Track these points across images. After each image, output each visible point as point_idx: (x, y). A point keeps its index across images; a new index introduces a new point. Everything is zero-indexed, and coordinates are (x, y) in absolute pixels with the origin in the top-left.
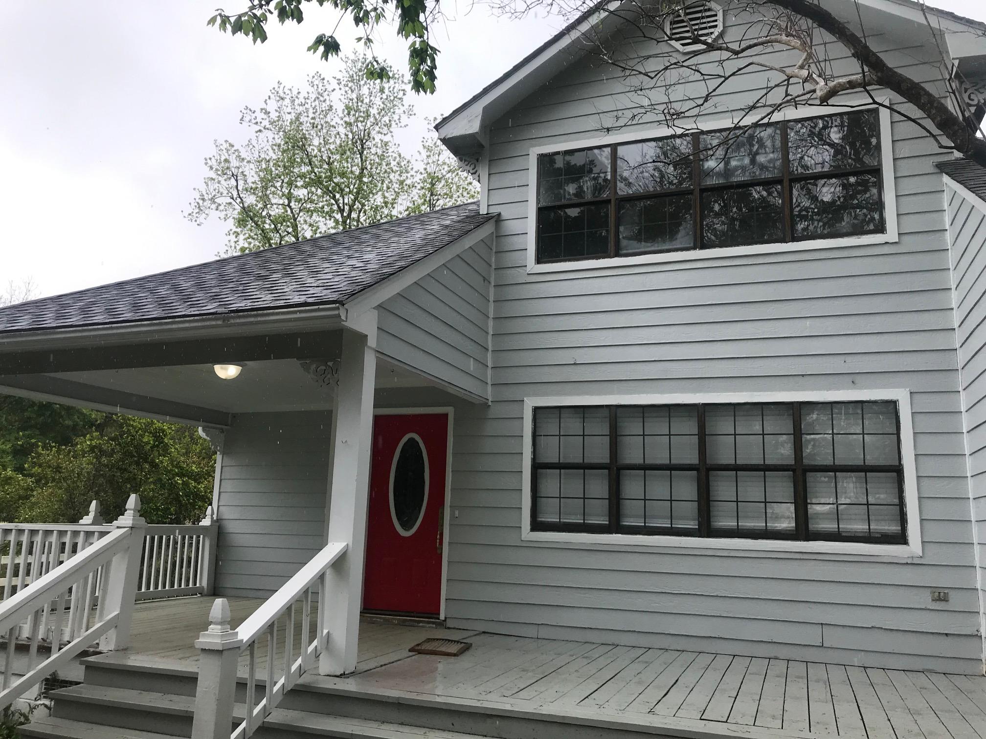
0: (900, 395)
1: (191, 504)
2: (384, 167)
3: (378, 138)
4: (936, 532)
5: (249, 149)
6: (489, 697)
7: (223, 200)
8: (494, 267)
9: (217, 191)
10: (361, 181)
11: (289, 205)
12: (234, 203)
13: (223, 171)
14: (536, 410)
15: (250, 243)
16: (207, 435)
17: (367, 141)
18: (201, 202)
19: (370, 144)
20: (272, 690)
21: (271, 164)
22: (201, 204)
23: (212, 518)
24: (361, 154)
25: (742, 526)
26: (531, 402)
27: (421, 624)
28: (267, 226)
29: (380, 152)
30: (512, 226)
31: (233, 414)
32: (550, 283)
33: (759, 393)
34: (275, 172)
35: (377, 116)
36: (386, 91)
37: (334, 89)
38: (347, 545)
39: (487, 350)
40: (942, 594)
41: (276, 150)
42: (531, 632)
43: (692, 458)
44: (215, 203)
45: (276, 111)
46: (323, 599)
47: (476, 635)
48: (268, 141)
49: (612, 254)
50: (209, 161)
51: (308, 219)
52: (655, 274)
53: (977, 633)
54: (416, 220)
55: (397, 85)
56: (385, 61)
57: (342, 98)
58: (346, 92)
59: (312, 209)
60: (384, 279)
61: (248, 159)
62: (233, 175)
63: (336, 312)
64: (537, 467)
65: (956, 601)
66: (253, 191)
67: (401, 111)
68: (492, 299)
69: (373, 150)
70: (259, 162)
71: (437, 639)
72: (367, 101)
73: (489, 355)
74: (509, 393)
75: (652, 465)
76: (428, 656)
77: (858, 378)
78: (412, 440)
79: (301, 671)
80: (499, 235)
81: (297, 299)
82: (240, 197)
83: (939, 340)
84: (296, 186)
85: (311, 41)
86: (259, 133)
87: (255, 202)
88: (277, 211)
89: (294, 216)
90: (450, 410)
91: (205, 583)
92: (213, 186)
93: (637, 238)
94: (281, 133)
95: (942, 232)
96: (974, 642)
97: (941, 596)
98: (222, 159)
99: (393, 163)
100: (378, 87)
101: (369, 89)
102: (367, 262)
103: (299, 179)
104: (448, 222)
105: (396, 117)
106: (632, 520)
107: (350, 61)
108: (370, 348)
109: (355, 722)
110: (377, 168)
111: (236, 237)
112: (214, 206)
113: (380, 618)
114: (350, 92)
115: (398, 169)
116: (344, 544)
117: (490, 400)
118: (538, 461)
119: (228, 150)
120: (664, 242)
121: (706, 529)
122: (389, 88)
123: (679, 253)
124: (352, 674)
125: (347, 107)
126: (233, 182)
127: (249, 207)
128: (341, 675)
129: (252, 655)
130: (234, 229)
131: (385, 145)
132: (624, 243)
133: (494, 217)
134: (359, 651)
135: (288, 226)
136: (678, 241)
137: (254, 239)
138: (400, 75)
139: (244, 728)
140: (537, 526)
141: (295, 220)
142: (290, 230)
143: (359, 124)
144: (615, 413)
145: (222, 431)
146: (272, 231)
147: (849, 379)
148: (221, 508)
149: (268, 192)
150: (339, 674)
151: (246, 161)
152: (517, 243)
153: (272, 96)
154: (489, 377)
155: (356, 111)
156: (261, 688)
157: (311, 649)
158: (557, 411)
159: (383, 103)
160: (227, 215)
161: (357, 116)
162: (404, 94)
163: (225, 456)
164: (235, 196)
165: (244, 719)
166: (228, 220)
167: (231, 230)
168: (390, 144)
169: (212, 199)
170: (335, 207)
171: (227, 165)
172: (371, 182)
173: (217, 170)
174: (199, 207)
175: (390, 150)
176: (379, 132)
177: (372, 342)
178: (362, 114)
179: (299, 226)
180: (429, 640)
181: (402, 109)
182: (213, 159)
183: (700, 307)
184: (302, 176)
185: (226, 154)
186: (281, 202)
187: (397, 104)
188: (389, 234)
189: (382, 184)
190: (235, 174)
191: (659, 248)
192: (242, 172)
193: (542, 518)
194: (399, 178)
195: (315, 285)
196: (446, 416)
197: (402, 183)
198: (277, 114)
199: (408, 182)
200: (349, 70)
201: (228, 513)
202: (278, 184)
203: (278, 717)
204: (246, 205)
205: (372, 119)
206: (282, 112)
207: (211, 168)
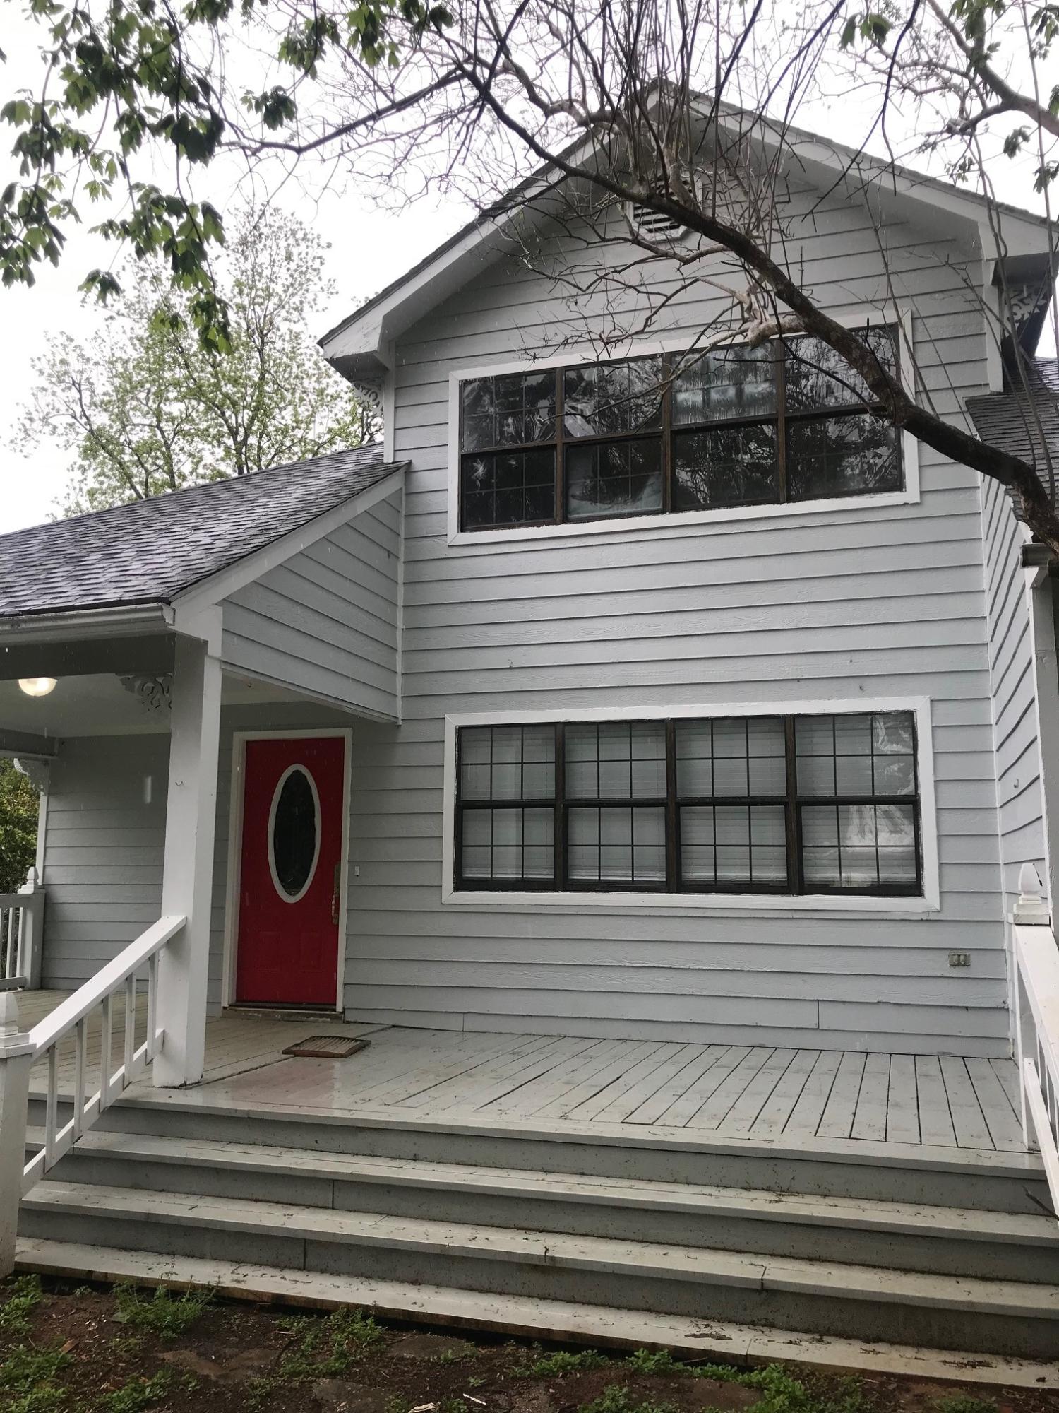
0: (917, 703)
1: (19, 862)
2: (295, 369)
3: (284, 327)
4: (957, 879)
5: (97, 344)
6: (368, 1106)
7: (62, 421)
8: (403, 535)
9: (51, 407)
10: (261, 393)
11: (158, 426)
12: (77, 424)
13: (58, 377)
14: (461, 730)
15: (102, 483)
16: (24, 769)
17: (269, 331)
18: (27, 423)
19: (274, 336)
20: (81, 1109)
21: (130, 366)
22: (28, 427)
23: (36, 883)
24: (260, 351)
25: (722, 877)
26: (453, 721)
27: (312, 1019)
28: (126, 458)
29: (288, 347)
30: (427, 480)
31: (60, 739)
32: (477, 559)
33: (742, 704)
34: (136, 378)
35: (283, 295)
36: (295, 257)
37: (219, 256)
38: (186, 918)
39: (396, 650)
40: (962, 958)
41: (138, 346)
42: (455, 1023)
43: (658, 789)
44: (48, 424)
45: (135, 288)
46: (154, 988)
47: (382, 1030)
48: (124, 332)
49: (558, 519)
50: (37, 362)
51: (187, 448)
52: (614, 546)
53: (1003, 1005)
54: (300, 469)
55: (310, 250)
56: (292, 215)
57: (232, 268)
58: (237, 260)
59: (193, 431)
60: (229, 564)
61: (96, 359)
62: (74, 383)
63: (158, 614)
64: (462, 806)
65: (979, 966)
66: (104, 406)
67: (318, 288)
68: (401, 580)
69: (279, 345)
70: (112, 363)
71: (325, 1037)
72: (267, 272)
73: (399, 656)
74: (426, 708)
75: (609, 800)
76: (306, 1059)
77: (867, 684)
78: (297, 773)
79: (125, 1083)
80: (410, 493)
81: (112, 594)
82: (85, 416)
83: (965, 634)
84: (167, 399)
85: (82, 279)
86: (110, 321)
87: (109, 423)
88: (141, 435)
89: (166, 442)
90: (347, 733)
91: (27, 973)
92: (45, 399)
93: (594, 496)
94: (144, 321)
95: (972, 491)
96: (999, 1016)
97: (961, 960)
98: (58, 360)
99: (308, 364)
100: (284, 254)
101: (271, 255)
102: (216, 537)
103: (171, 388)
104: (340, 474)
105: (310, 296)
106: (583, 872)
107: (242, 214)
108: (211, 657)
109: (194, 1143)
110: (285, 371)
111: (83, 473)
112: (47, 429)
113: (259, 1012)
114: (242, 260)
115: (316, 372)
116: (182, 917)
117: (401, 718)
118: (464, 798)
119: (65, 347)
120: (625, 502)
121: (676, 883)
122: (300, 254)
123: (644, 518)
124: (198, 1084)
125: (238, 284)
126: (74, 393)
127: (99, 429)
128: (181, 1086)
129: (52, 1063)
130: (80, 462)
131: (296, 337)
132: (574, 503)
133: (400, 468)
134: (206, 1055)
135: (157, 458)
136: (643, 501)
137: (107, 476)
138: (315, 236)
139: (44, 1157)
140: (462, 884)
141: (168, 447)
142: (160, 462)
143: (257, 307)
144: (562, 734)
145: (46, 763)
146: (134, 463)
147: (855, 684)
148: (48, 869)
149: (128, 407)
150: (178, 1084)
151: (92, 362)
152: (433, 502)
153: (128, 266)
154: (399, 687)
155: (251, 289)
156: (66, 1107)
157: (137, 1055)
158: (487, 731)
159: (292, 276)
160: (68, 441)
161: (253, 295)
162: (322, 263)
163: (51, 799)
164: (78, 413)
165: (43, 1146)
166: (70, 449)
167: (75, 463)
168: (302, 336)
169: (44, 418)
170: (225, 429)
171: (64, 368)
172: (276, 392)
173: (50, 375)
174: (25, 431)
175: (303, 345)
176: (286, 319)
177: (215, 649)
178: (260, 293)
179: (174, 456)
180: (314, 1038)
181: (320, 284)
182: (43, 359)
183: (670, 591)
184: (177, 384)
185: (63, 353)
186: (147, 422)
187: (311, 277)
188: (258, 492)
189: (293, 394)
190: (77, 381)
191: (619, 511)
192: (88, 379)
193: (469, 874)
194: (317, 386)
195: (140, 572)
196: (342, 740)
197: (321, 392)
198: (136, 293)
199: (330, 391)
200: (241, 227)
201: (57, 876)
202: (142, 396)
203: (90, 1141)
204: (95, 427)
205: (275, 300)
206: (143, 290)
207: (41, 372)
